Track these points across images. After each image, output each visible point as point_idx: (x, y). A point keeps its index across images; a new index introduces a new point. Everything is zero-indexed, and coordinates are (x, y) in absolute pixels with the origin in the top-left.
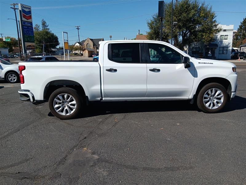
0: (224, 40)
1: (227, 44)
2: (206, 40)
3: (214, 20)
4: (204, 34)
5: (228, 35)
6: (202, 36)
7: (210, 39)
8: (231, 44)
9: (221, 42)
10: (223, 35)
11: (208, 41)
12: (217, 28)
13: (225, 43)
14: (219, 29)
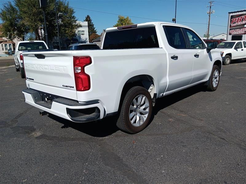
0: (81, 36)
1: (85, 39)
2: (69, 35)
3: (73, 15)
4: (67, 29)
5: (84, 31)
6: (65, 31)
7: (73, 34)
8: (88, 39)
9: (80, 37)
10: (80, 31)
11: (71, 36)
12: (76, 24)
13: (83, 38)
14: (78, 25)
